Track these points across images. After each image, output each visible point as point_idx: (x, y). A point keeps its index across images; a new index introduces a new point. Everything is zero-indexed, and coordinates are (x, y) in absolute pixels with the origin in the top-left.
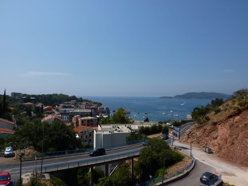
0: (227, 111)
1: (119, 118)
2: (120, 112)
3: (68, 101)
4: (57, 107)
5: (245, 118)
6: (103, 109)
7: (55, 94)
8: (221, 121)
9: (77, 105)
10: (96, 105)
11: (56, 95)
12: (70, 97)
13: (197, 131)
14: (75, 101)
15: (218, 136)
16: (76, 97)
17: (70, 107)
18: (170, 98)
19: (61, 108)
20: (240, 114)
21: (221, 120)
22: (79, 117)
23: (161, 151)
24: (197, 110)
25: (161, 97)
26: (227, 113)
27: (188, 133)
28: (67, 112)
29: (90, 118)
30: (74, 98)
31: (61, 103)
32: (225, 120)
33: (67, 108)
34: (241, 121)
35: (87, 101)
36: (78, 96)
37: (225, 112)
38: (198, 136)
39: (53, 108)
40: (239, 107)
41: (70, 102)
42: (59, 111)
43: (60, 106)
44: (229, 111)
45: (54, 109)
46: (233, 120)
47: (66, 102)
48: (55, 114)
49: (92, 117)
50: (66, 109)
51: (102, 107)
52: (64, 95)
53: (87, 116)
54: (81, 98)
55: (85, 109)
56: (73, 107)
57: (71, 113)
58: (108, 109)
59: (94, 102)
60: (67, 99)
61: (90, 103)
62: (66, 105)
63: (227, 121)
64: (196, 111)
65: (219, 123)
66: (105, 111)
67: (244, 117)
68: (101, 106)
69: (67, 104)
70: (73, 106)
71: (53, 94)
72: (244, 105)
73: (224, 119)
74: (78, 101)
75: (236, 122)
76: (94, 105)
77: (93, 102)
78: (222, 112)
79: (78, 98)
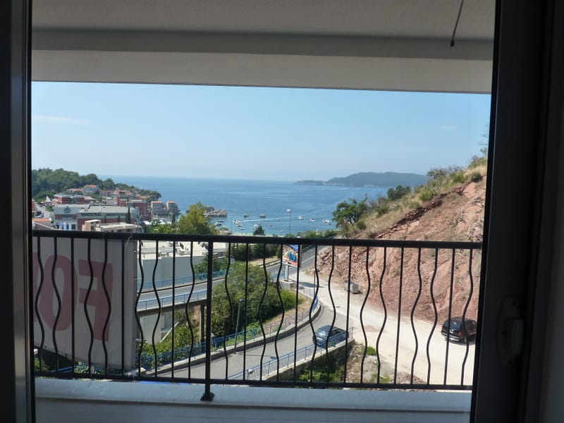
0: (399, 212)
1: (194, 227)
2: (196, 213)
3: (77, 187)
4: (48, 200)
5: (428, 225)
6: (163, 205)
7: (44, 169)
8: (384, 231)
9: (100, 196)
10: (145, 197)
11: (48, 171)
12: (83, 177)
13: (340, 250)
14: (95, 186)
15: (375, 259)
16: (99, 178)
17: (82, 201)
18: (320, 183)
19: (58, 203)
20: (421, 216)
21: (385, 228)
22: (97, 222)
23: (254, 291)
24: (343, 208)
25: (300, 182)
26: (399, 215)
27: (322, 256)
28: (72, 213)
29: (123, 225)
30: (93, 179)
31: (59, 191)
32: (392, 229)
33: (74, 203)
34: (421, 230)
35: (124, 186)
36: (102, 175)
37: (395, 213)
38: (340, 261)
39: (40, 203)
40: (421, 202)
41: (82, 190)
42: (53, 210)
43: (57, 198)
44: (402, 211)
45: (41, 205)
46: (407, 229)
47: (74, 190)
48: (43, 216)
49: (129, 225)
50: (70, 206)
51: (161, 202)
52: (68, 173)
53: (119, 221)
54: (109, 180)
55: (118, 205)
56: (87, 202)
57: (83, 214)
58: (176, 207)
59: (142, 190)
60: (75, 182)
61: (131, 191)
62: (72, 197)
63: (396, 230)
64: (341, 210)
65: (380, 235)
66: (168, 212)
67: (427, 223)
68: (159, 198)
69: (74, 194)
70: (90, 198)
71: (40, 170)
72: (430, 200)
73: (391, 227)
74: (102, 187)
75: (411, 233)
76: (142, 197)
77: (138, 190)
78: (390, 213)
79: (103, 180)
